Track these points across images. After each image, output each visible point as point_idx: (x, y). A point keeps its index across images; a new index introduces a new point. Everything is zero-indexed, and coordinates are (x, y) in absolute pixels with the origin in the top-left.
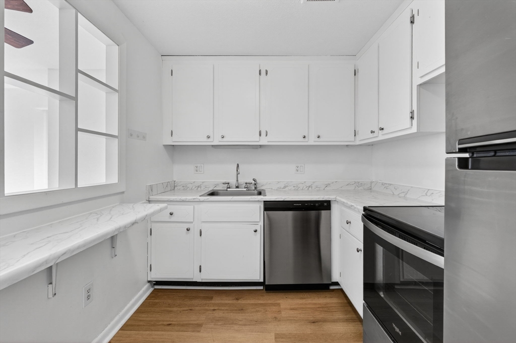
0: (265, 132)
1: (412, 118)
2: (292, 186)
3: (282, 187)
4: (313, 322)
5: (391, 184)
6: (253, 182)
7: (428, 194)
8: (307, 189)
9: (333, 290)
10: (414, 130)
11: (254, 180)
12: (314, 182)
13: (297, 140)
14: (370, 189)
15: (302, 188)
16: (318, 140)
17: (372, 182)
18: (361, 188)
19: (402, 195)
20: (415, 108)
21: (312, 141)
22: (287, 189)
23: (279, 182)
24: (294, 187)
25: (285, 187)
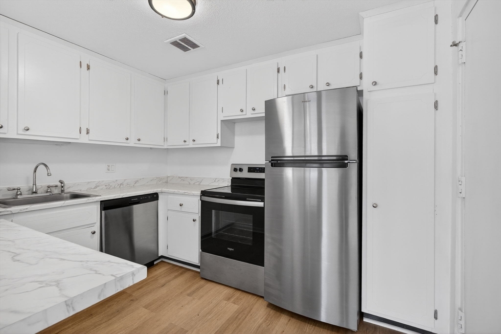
0: (86, 130)
1: (218, 137)
2: (104, 186)
3: (93, 187)
4: (163, 286)
5: (187, 177)
6: (59, 184)
7: (216, 181)
8: (118, 187)
9: (157, 264)
10: (219, 144)
11: (61, 182)
12: (125, 180)
13: (119, 141)
14: (167, 182)
15: (113, 186)
16: (138, 142)
17: (168, 177)
18: (161, 182)
19: (198, 183)
20: (219, 132)
21: (132, 143)
22: (98, 188)
23: (89, 182)
24: (106, 186)
25: (96, 187)
